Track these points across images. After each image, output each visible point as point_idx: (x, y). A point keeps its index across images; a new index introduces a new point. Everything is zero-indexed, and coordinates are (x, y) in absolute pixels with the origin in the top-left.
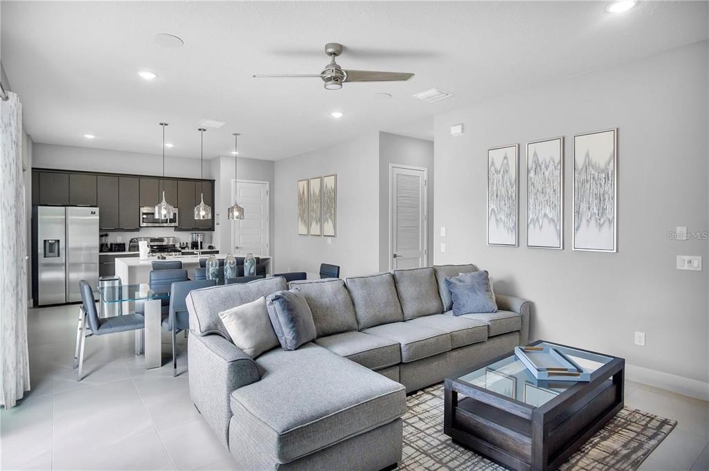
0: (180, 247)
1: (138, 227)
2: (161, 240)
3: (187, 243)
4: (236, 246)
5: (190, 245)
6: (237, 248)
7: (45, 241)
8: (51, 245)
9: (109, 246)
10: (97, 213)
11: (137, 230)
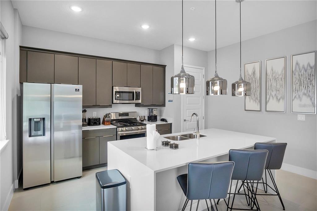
0: (140, 120)
1: (111, 104)
2: (127, 114)
3: (144, 117)
4: (184, 119)
5: (146, 118)
6: (185, 120)
7: (30, 120)
8: (37, 123)
9: (87, 121)
10: (81, 90)
11: (110, 106)
